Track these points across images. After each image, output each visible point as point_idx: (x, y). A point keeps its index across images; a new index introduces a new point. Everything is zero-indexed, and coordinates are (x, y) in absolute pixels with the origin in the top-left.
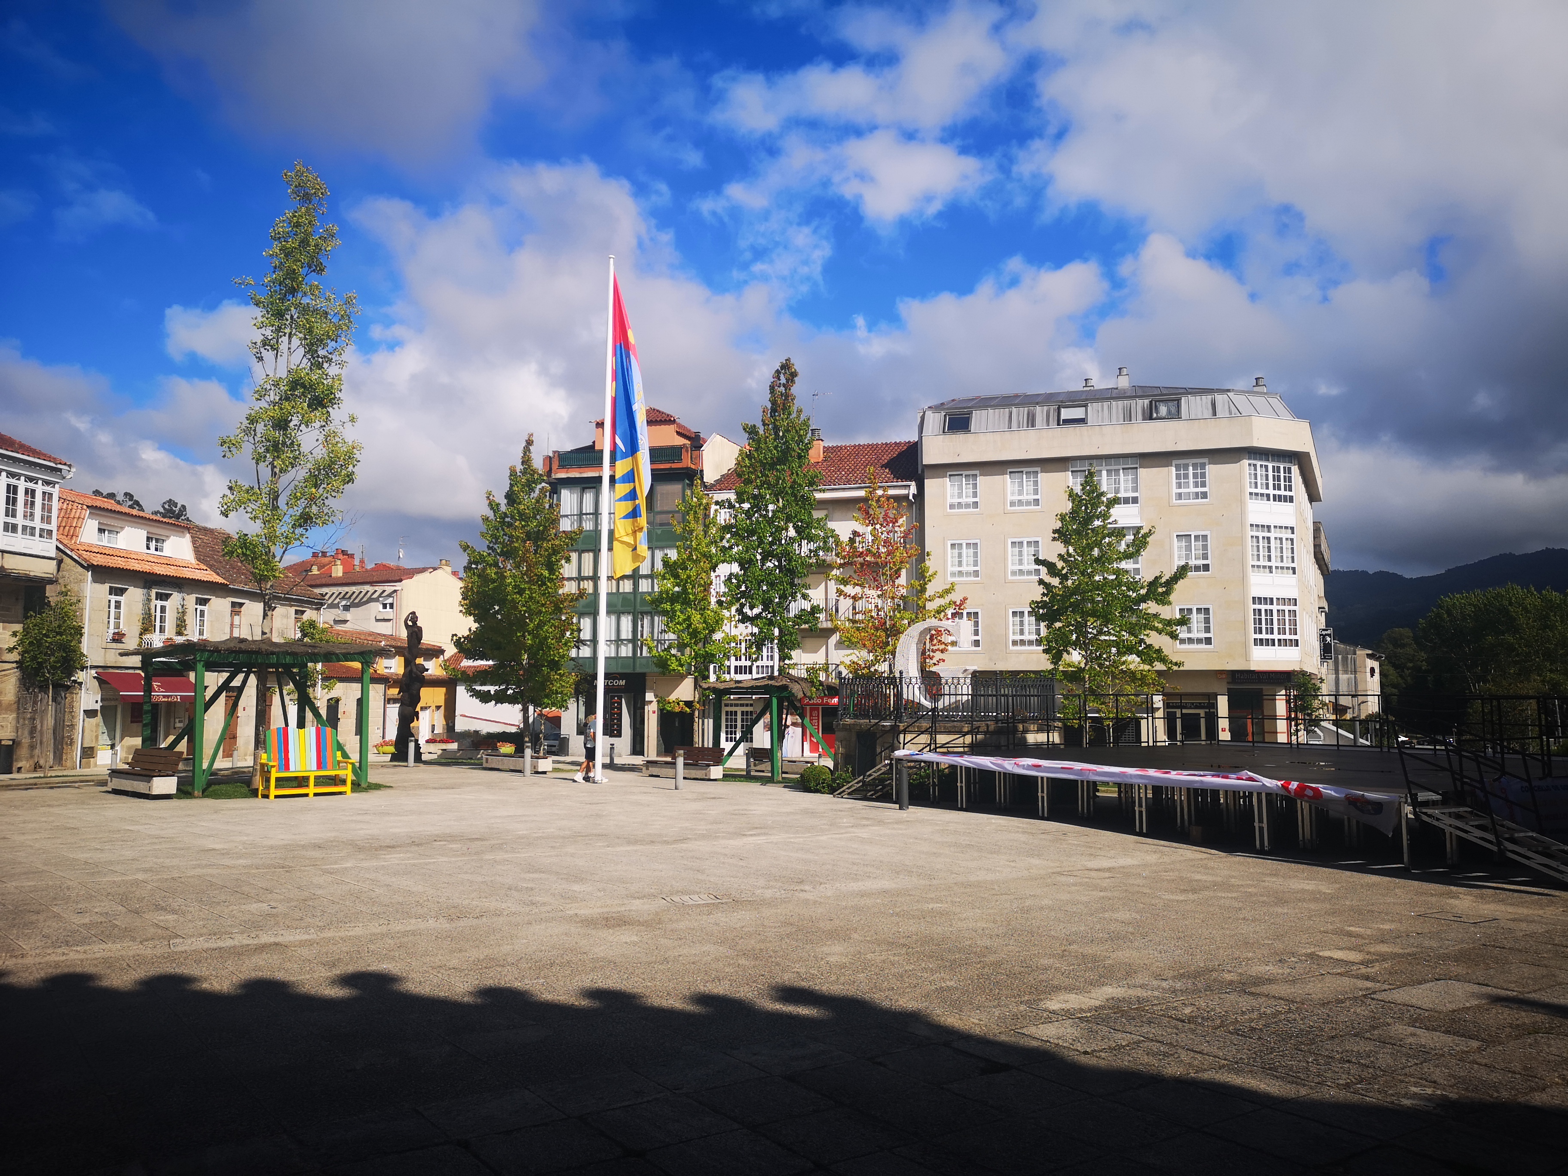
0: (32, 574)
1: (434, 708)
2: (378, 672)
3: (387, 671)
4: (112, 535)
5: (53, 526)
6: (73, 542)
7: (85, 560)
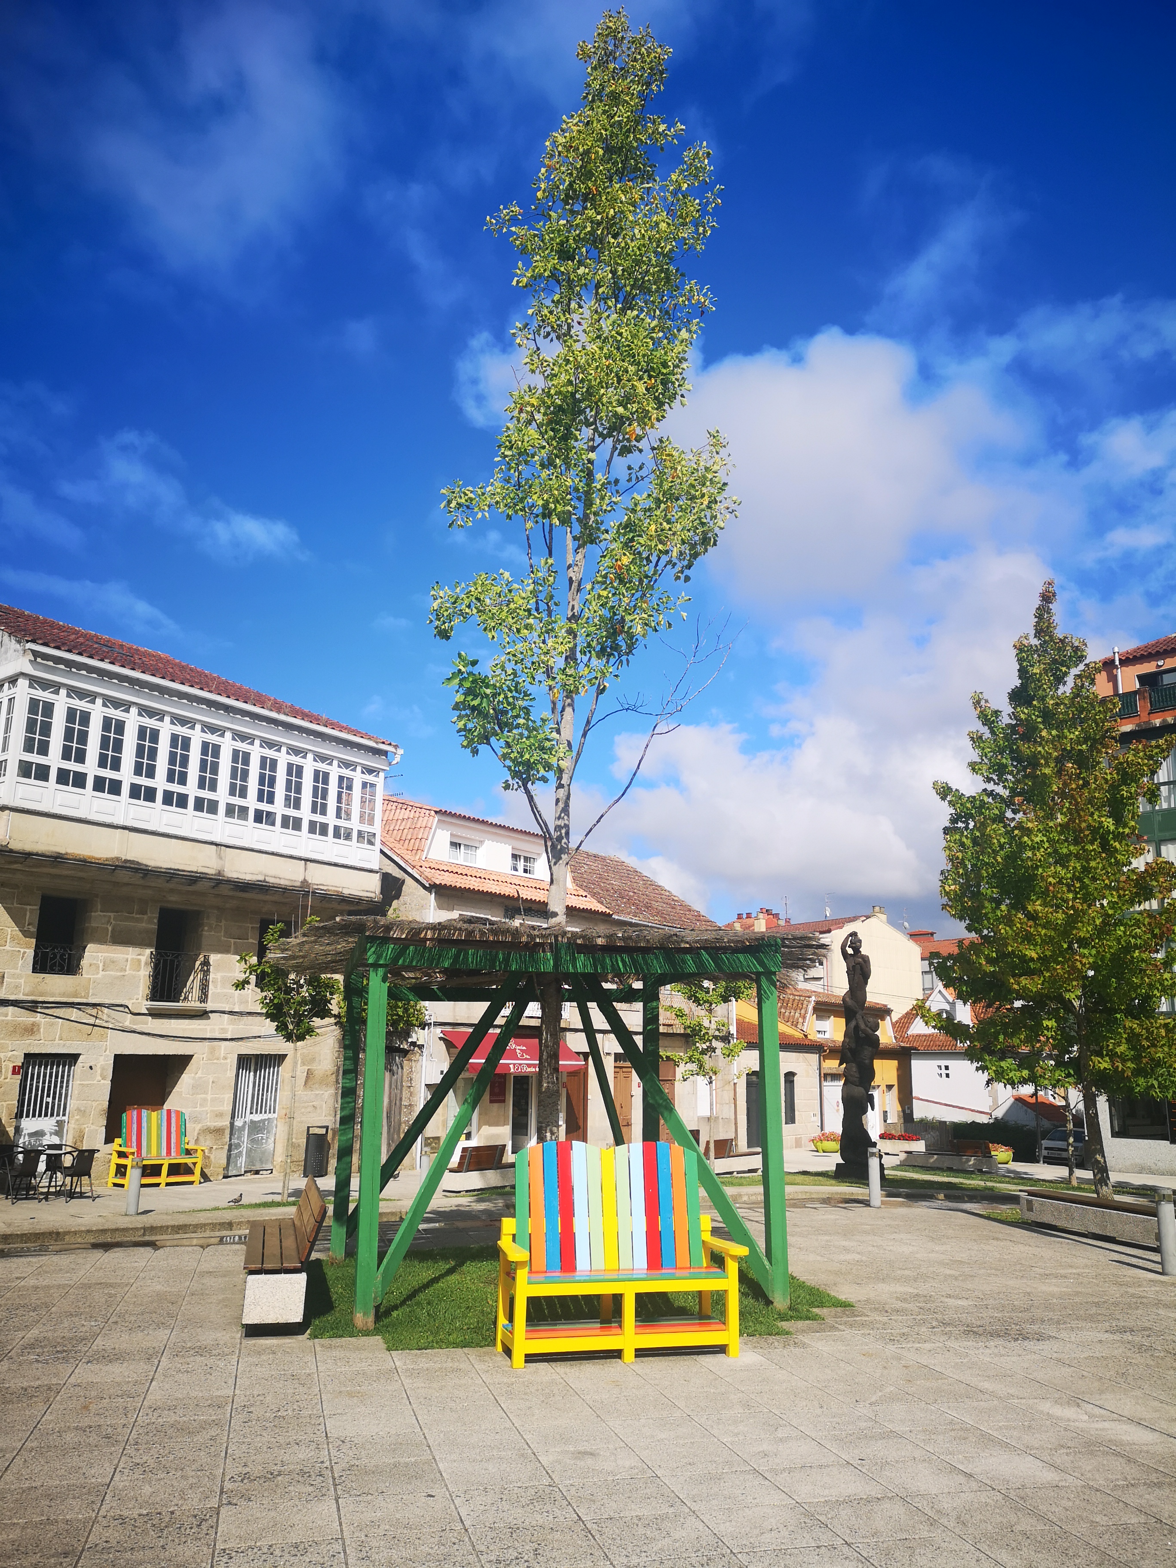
0: (346, 892)
1: (885, 1089)
2: (809, 1037)
3: (821, 1036)
4: (469, 852)
5: (377, 828)
6: (418, 857)
7: (427, 879)
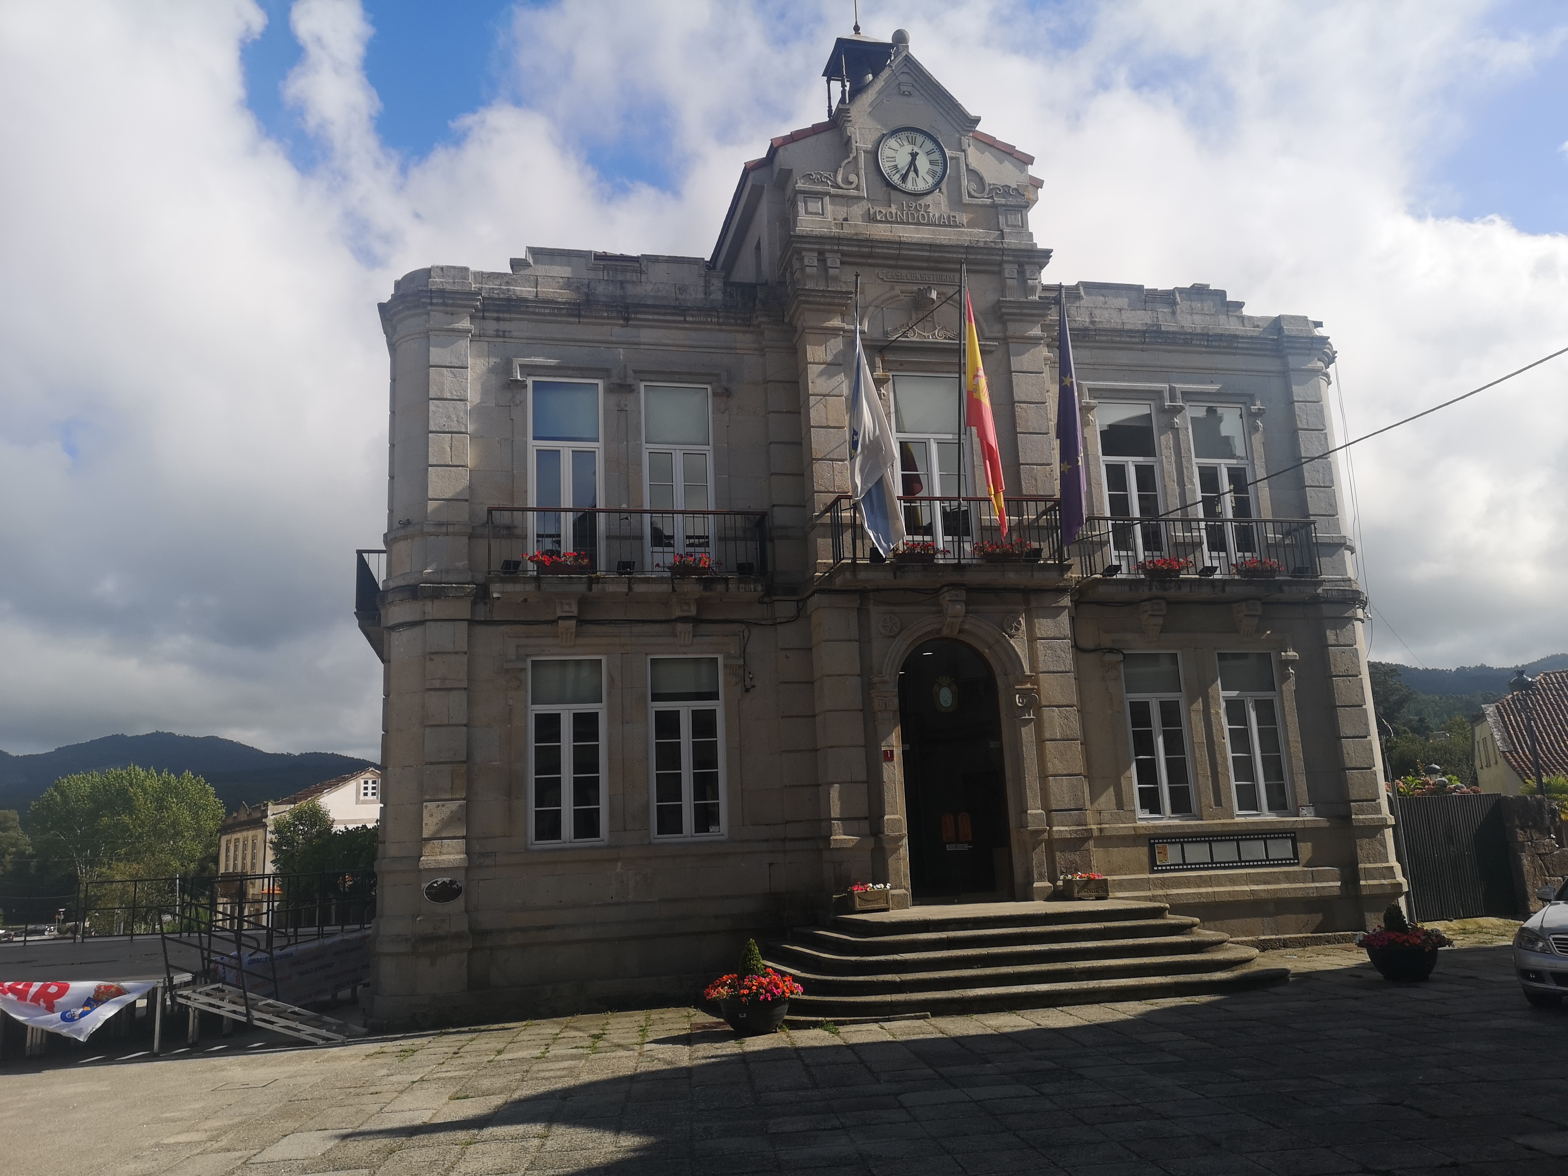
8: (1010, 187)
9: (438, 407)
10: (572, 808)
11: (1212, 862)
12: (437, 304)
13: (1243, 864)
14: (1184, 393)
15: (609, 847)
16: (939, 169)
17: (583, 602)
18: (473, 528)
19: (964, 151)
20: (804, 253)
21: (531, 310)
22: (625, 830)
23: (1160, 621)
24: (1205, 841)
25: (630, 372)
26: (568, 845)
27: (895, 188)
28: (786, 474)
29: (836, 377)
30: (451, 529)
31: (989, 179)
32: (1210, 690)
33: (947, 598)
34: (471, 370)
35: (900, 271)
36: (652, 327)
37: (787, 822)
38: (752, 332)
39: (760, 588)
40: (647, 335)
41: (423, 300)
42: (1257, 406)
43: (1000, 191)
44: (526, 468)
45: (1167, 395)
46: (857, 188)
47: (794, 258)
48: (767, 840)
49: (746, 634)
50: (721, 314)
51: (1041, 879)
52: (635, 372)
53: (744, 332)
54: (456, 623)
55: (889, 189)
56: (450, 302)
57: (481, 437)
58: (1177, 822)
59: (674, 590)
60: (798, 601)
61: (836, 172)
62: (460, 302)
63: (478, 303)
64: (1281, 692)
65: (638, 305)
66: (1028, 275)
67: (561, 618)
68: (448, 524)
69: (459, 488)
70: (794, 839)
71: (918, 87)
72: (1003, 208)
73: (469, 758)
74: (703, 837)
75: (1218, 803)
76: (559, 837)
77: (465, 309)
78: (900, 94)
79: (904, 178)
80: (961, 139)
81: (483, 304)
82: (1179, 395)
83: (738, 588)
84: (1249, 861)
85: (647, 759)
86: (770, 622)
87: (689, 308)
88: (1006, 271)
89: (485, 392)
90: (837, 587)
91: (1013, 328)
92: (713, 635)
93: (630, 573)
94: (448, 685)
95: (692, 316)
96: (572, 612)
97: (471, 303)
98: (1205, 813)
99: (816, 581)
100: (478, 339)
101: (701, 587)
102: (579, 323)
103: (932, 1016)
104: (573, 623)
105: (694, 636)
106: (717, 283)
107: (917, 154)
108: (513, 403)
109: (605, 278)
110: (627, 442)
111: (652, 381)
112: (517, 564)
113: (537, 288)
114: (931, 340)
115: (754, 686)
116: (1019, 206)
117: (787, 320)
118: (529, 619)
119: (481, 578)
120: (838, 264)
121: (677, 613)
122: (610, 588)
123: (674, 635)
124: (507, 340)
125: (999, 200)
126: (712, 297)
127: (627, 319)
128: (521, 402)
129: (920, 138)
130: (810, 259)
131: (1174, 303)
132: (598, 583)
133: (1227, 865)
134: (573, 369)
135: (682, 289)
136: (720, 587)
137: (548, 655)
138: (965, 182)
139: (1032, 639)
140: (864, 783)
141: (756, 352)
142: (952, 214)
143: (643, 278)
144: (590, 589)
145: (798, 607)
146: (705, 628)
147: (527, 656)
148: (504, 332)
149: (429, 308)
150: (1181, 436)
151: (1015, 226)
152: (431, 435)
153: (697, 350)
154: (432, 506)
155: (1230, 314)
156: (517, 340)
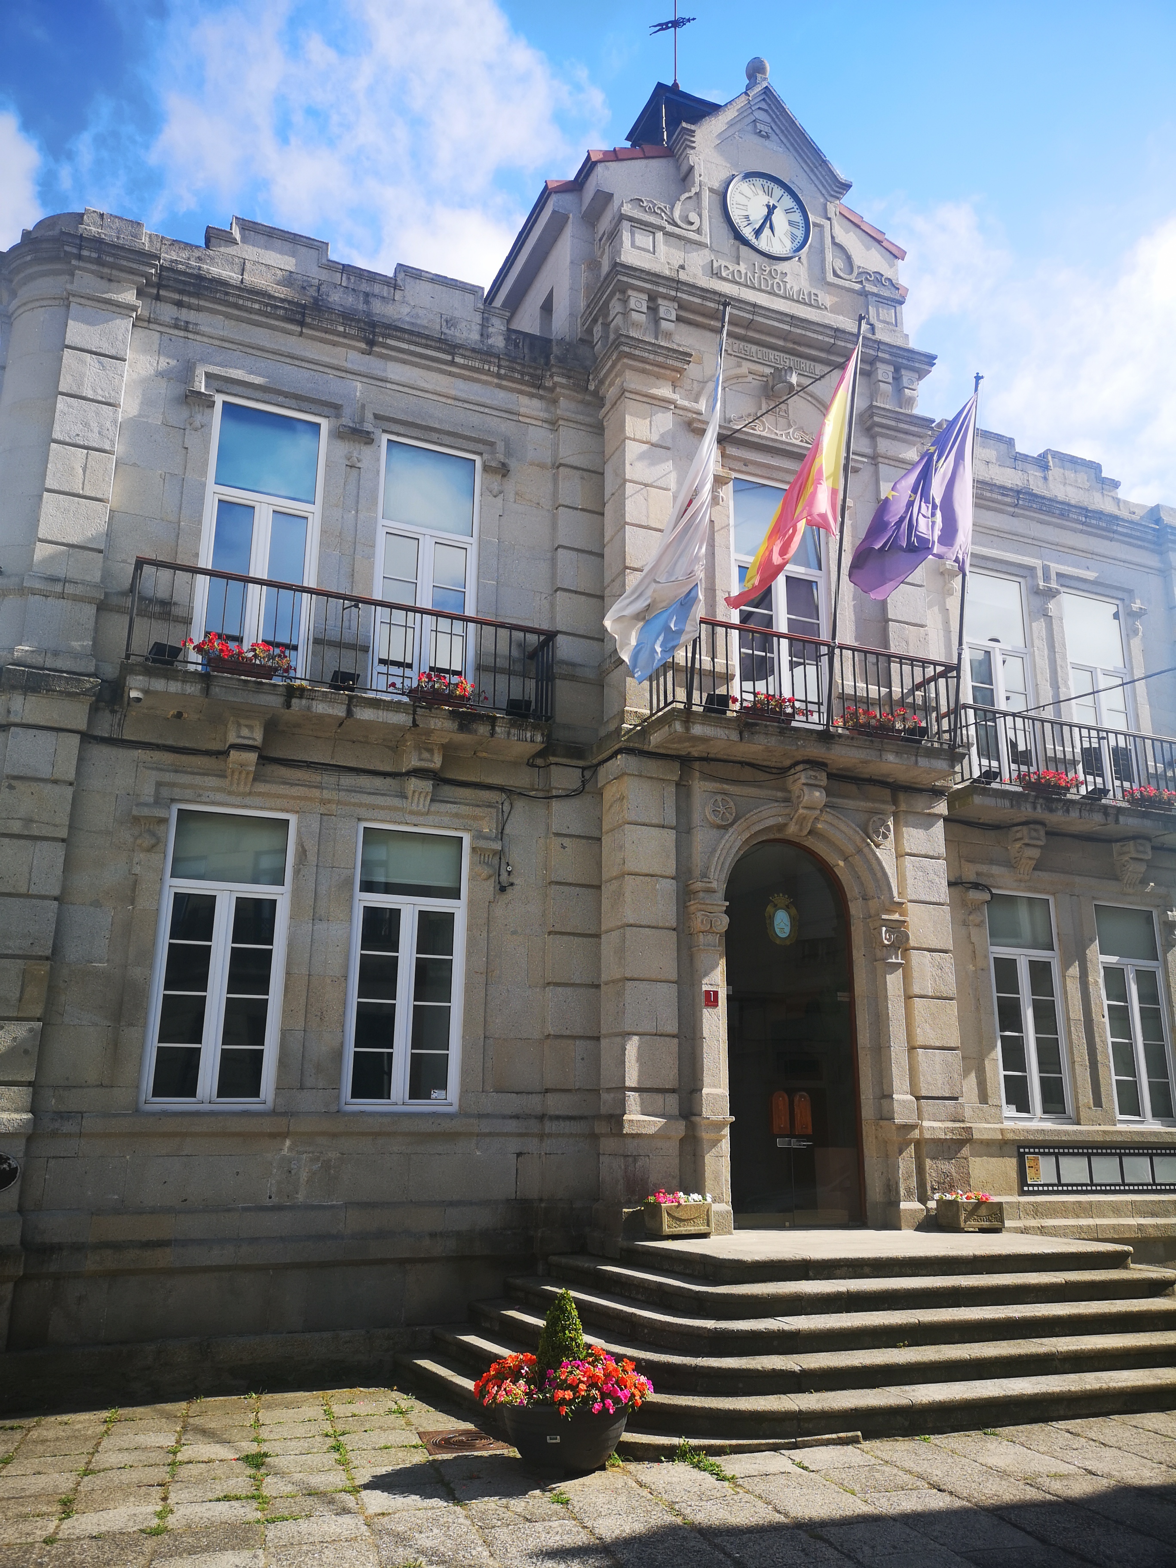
8: (882, 276)
9: (69, 406)
10: (220, 1047)
11: (1092, 1184)
12: (89, 260)
13: (1127, 1188)
14: (1059, 575)
15: (273, 1113)
16: (800, 233)
17: (272, 727)
18: (106, 594)
19: (829, 219)
20: (630, 292)
21: (231, 299)
22: (302, 1088)
23: (1035, 853)
24: (1083, 1154)
25: (369, 416)
26: (207, 1107)
27: (745, 242)
28: (576, 592)
29: (663, 465)
30: (70, 589)
31: (858, 261)
32: (1087, 952)
33: (803, 780)
34: (130, 366)
35: (749, 346)
36: (404, 362)
37: (547, 1091)
38: (541, 398)
39: (539, 738)
40: (396, 371)
41: (67, 248)
42: (1136, 606)
43: (871, 276)
44: (200, 522)
45: (1040, 573)
46: (698, 231)
47: (616, 298)
48: (517, 1117)
49: (506, 808)
50: (503, 363)
51: (909, 1196)
52: (377, 417)
53: (532, 396)
54: (61, 734)
55: (737, 243)
56: (109, 259)
57: (134, 465)
58: (1048, 1125)
59: (415, 724)
60: (584, 769)
61: (673, 206)
62: (125, 263)
63: (153, 271)
64: (1165, 962)
65: (388, 326)
66: (905, 381)
67: (233, 746)
68: (66, 581)
69: (91, 532)
70: (558, 1118)
71: (778, 131)
72: (875, 298)
73: (55, 954)
74: (420, 1106)
75: (1098, 1103)
76: (193, 1094)
77: (131, 277)
78: (756, 133)
79: (758, 232)
80: (825, 205)
81: (160, 276)
82: (1053, 576)
83: (509, 733)
84: (1134, 1185)
85: (346, 978)
86: (540, 794)
87: (460, 346)
88: (880, 372)
89: (147, 402)
90: (651, 748)
91: (884, 446)
92: (460, 803)
93: (352, 690)
94: (35, 830)
95: (464, 356)
96: (254, 739)
97: (142, 268)
98: (1083, 1114)
99: (624, 735)
100: (145, 324)
101: (456, 726)
102: (301, 334)
103: (866, 1438)
104: (253, 757)
105: (432, 800)
106: (497, 326)
107: (775, 207)
108: (191, 424)
109: (344, 284)
110: (357, 512)
111: (398, 434)
112: (175, 652)
113: (242, 275)
114: (784, 439)
115: (512, 884)
116: (893, 300)
117: (592, 387)
118: (181, 744)
119: (110, 671)
120: (674, 318)
121: (415, 762)
122: (320, 708)
123: (403, 796)
124: (190, 336)
125: (870, 288)
126: (490, 341)
127: (371, 343)
128: (202, 426)
129: (778, 191)
130: (638, 301)
131: (1046, 468)
132: (301, 697)
133: (1108, 1188)
134: (286, 395)
135: (450, 322)
136: (483, 729)
137: (206, 803)
138: (829, 256)
139: (900, 855)
140: (674, 1037)
141: (545, 425)
142: (814, 291)
143: (398, 295)
144: (288, 706)
145: (583, 777)
146: (448, 791)
147: (173, 800)
148: (187, 323)
149: (74, 262)
150: (1055, 627)
151: (888, 323)
152: (53, 445)
153: (466, 405)
154: (42, 551)
155: (1105, 492)
156: (205, 340)
